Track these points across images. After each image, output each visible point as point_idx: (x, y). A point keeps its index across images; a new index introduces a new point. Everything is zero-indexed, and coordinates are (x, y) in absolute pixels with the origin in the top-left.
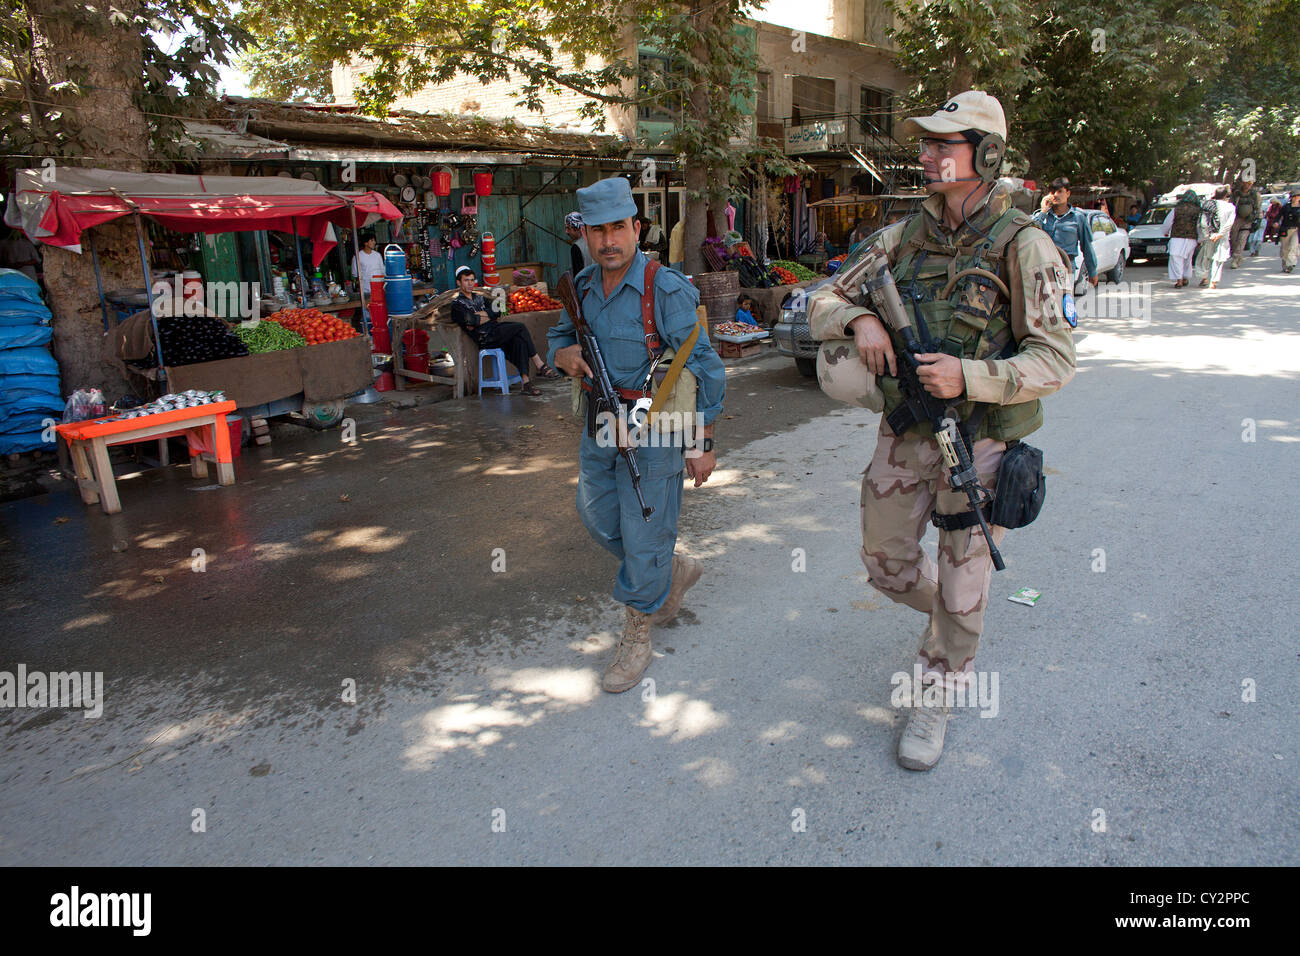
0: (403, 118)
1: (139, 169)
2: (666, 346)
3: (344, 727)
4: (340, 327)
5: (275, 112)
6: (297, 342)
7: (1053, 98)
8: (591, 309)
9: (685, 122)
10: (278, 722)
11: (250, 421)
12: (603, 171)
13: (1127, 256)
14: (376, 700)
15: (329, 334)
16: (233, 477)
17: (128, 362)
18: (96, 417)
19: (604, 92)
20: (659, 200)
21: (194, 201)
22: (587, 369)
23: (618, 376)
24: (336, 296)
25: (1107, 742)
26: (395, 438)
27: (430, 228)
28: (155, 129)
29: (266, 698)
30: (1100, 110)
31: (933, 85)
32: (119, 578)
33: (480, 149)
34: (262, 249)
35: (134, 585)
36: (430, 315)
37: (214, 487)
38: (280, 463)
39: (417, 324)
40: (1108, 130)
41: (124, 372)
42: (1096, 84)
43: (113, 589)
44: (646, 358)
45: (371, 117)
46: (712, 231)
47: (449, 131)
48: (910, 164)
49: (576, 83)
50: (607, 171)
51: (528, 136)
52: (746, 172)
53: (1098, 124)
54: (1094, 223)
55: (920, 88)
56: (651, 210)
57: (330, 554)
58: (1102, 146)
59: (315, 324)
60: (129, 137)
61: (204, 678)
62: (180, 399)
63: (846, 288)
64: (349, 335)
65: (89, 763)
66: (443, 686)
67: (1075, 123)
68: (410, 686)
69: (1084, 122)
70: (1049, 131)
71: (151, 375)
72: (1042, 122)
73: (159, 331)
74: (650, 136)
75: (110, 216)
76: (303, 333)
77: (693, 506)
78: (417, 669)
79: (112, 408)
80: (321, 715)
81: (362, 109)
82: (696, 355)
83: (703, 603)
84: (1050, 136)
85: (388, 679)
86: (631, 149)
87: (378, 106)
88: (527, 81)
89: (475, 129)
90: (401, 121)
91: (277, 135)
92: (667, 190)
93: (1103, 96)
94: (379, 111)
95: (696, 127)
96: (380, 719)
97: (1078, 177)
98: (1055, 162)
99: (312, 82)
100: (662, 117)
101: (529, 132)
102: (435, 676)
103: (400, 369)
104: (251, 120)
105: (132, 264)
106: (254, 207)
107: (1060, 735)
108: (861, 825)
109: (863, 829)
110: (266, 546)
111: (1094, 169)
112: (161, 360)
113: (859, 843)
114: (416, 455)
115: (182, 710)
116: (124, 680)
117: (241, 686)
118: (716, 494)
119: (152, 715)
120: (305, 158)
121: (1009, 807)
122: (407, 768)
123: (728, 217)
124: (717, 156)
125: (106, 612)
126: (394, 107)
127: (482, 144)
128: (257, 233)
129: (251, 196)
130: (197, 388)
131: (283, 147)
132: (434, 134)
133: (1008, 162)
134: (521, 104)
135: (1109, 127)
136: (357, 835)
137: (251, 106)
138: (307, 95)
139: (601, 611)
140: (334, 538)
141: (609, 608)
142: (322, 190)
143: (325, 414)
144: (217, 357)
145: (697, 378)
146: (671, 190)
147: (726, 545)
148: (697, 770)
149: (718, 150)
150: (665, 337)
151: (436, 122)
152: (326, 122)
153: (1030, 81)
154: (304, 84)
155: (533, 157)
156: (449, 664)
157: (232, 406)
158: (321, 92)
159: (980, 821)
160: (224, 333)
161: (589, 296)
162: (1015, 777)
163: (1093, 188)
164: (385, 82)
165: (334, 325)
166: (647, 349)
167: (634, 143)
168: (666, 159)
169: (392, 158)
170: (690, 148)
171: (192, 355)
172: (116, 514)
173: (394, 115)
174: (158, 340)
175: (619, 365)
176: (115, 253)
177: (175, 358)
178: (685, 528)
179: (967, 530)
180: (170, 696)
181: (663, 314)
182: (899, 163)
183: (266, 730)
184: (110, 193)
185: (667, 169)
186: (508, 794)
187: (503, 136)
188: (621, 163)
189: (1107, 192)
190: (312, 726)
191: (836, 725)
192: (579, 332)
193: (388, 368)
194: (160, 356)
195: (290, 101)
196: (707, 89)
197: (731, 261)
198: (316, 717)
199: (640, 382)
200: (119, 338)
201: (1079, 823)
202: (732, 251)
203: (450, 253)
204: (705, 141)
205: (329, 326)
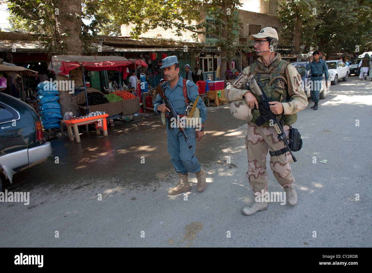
0: (142, 39)
1: (81, 55)
2: (191, 102)
3: (152, 190)
4: (131, 95)
5: (109, 39)
6: (121, 99)
7: (326, 28)
8: (167, 93)
9: (221, 38)
10: (135, 189)
11: (109, 120)
12: (196, 52)
13: (349, 73)
14: (158, 184)
15: (129, 97)
16: (107, 134)
17: (79, 105)
18: (71, 119)
19: (198, 31)
20: (212, 60)
21: (96, 63)
22: (168, 110)
23: (177, 111)
24: (125, 88)
25: (348, 195)
26: (147, 124)
27: (149, 69)
28: (84, 44)
29: (131, 184)
30: (340, 31)
31: (290, 26)
32: (86, 157)
33: (163, 47)
34: (106, 76)
35: (90, 159)
36: (153, 92)
37: (102, 137)
38: (118, 131)
39: (150, 94)
40: (343, 37)
41: (78, 107)
42: (339, 24)
43: (85, 160)
44: (185, 105)
45: (134, 39)
46: (228, 68)
47: (155, 43)
48: (283, 48)
49: (191, 29)
50: (197, 52)
51: (176, 43)
52: (238, 52)
53: (339, 35)
54: (339, 64)
55: (286, 27)
56: (209, 63)
57: (137, 152)
58: (340, 41)
59: (125, 95)
60: (78, 46)
61: (114, 179)
62: (95, 113)
63: (236, 85)
64: (134, 97)
65: (93, 197)
66: (174, 181)
67: (332, 35)
68: (166, 181)
69: (335, 35)
70: (325, 37)
71: (85, 108)
72: (323, 35)
73: (87, 96)
74: (211, 43)
75: (76, 67)
76: (122, 97)
77: (231, 140)
78: (167, 178)
79: (75, 117)
80: (146, 187)
81: (132, 37)
82: (199, 104)
83: (237, 163)
84: (325, 39)
85: (160, 180)
86: (204, 46)
87: (136, 36)
88: (177, 29)
89: (162, 42)
90: (142, 40)
91: (110, 45)
92: (214, 57)
93: (341, 27)
94: (136, 38)
95: (223, 40)
96: (160, 188)
97: (333, 51)
98: (326, 47)
99: (115, 30)
100: (214, 37)
101: (176, 42)
102: (172, 179)
103: (145, 107)
104: (104, 41)
105: (78, 79)
106: (110, 64)
107: (336, 193)
108: (285, 212)
109: (286, 212)
110: (121, 150)
111: (338, 48)
112: (88, 104)
113: (286, 215)
114: (154, 128)
115: (111, 186)
116: (94, 180)
117: (124, 181)
118: (237, 137)
119: (104, 187)
120: (118, 51)
121: (323, 208)
122: (169, 199)
123: (232, 64)
124: (230, 48)
125: (85, 165)
126: (140, 36)
127: (164, 46)
128: (105, 71)
129: (109, 61)
130: (99, 111)
131: (112, 48)
132: (151, 43)
133: (312, 47)
134: (176, 35)
135: (343, 36)
136: (161, 212)
137: (103, 37)
138: (113, 34)
139: (211, 165)
140: (138, 148)
141: (213, 164)
142: (126, 59)
143: (128, 118)
144: (101, 103)
145: (200, 110)
146: (215, 57)
147: (241, 149)
148: (243, 200)
149: (230, 46)
150: (190, 99)
151: (151, 40)
152: (123, 41)
153: (319, 24)
154: (113, 31)
155: (178, 49)
156: (175, 176)
157: (107, 115)
158: (117, 33)
159: (316, 211)
160: (103, 97)
161: (167, 89)
162: (324, 202)
163: (338, 54)
164: (138, 30)
165: (130, 95)
166: (186, 102)
167: (205, 44)
168: (213, 49)
169: (140, 50)
170: (222, 46)
171: (95, 103)
172: (80, 143)
173: (140, 39)
174: (87, 99)
175: (178, 108)
176: (74, 77)
177: (91, 103)
178: (230, 145)
179: (285, 154)
180: (107, 183)
181: (189, 92)
182: (280, 48)
183: (133, 191)
184: (76, 61)
185: (214, 51)
186: (196, 204)
187: (169, 43)
188: (202, 50)
189: (342, 55)
190: (144, 190)
191: (276, 190)
192: (164, 100)
193: (142, 106)
194: (87, 103)
195: (109, 35)
196: (227, 29)
197: (234, 77)
198: (144, 188)
199: (184, 112)
200: (77, 98)
201: (342, 212)
202: (234, 74)
203: (155, 76)
204: (226, 44)
205: (129, 95)
